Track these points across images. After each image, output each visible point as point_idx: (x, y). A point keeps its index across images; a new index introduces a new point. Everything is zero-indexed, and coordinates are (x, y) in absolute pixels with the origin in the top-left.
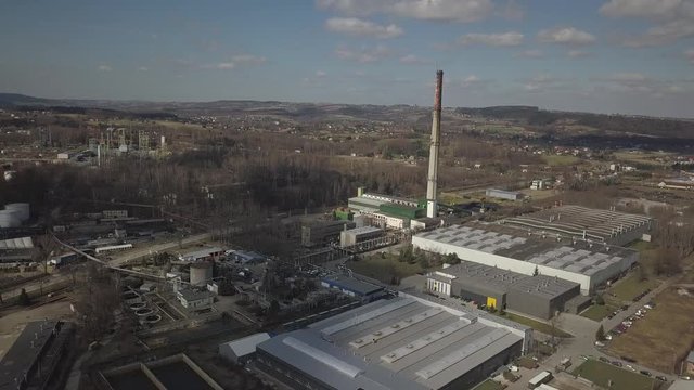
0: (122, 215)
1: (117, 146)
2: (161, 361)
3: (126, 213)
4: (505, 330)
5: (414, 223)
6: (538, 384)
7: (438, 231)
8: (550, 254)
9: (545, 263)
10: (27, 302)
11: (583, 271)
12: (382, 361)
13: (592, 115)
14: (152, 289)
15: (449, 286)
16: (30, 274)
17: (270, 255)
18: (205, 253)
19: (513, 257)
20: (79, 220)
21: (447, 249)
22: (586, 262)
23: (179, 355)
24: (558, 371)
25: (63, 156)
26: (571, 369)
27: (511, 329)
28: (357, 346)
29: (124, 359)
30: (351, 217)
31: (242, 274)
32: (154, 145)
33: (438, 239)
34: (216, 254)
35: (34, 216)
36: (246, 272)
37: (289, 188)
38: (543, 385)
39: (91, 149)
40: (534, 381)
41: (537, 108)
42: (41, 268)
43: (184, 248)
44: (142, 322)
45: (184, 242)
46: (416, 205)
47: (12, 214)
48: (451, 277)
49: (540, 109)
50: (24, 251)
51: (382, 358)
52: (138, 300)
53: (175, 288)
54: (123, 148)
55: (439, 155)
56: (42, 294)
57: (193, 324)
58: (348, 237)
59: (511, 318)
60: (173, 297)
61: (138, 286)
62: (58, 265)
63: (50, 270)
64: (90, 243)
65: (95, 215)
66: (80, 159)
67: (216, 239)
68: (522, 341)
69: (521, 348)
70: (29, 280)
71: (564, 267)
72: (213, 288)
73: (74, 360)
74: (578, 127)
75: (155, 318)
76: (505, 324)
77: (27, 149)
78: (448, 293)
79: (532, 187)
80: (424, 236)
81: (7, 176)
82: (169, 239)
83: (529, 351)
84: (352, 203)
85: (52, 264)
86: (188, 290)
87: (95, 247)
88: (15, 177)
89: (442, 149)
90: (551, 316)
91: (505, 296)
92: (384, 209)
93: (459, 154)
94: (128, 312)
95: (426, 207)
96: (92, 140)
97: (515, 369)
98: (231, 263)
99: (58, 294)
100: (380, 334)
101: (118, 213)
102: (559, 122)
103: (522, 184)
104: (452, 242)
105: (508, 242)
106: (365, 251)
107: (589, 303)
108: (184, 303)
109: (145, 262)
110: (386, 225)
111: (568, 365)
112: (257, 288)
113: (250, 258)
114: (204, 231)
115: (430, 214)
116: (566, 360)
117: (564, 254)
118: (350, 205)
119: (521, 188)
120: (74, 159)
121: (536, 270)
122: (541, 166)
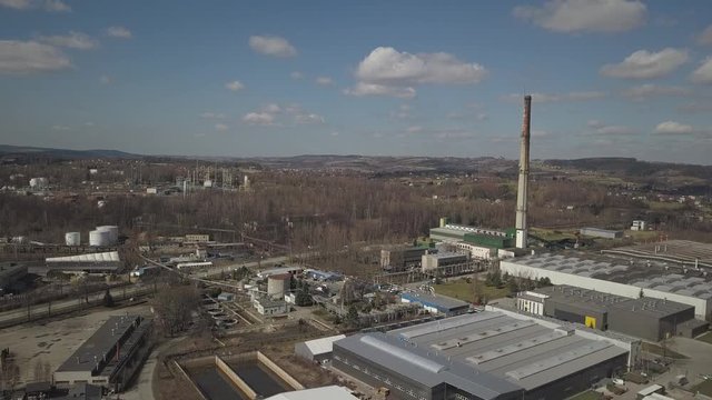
0: (204, 239)
1: (202, 183)
2: (236, 356)
3: (208, 237)
4: (608, 342)
5: (502, 252)
7: (528, 257)
8: (656, 280)
9: (652, 287)
10: (110, 303)
11: (697, 295)
12: (469, 362)
13: (699, 166)
14: (229, 298)
15: (541, 306)
16: (115, 283)
17: (348, 275)
18: (284, 271)
19: (613, 281)
20: (163, 243)
21: (538, 273)
22: (699, 288)
23: (254, 353)
25: (152, 191)
26: (687, 386)
27: (615, 342)
28: (440, 348)
29: (200, 352)
30: (432, 245)
31: (320, 289)
32: (237, 183)
33: (529, 264)
34: (295, 272)
35: (122, 239)
36: (323, 287)
37: (369, 220)
39: (178, 185)
40: (643, 393)
41: (634, 160)
42: (125, 277)
43: (261, 268)
44: (218, 323)
45: (263, 262)
46: (504, 234)
47: (102, 233)
48: (544, 296)
49: (639, 160)
50: (112, 263)
51: (468, 359)
52: (216, 306)
53: (253, 296)
54: (208, 183)
55: (528, 198)
56: (126, 298)
57: (269, 329)
58: (429, 262)
60: (250, 305)
61: (215, 296)
62: (141, 276)
63: (133, 280)
64: (172, 260)
65: (178, 239)
66: (168, 193)
67: (295, 261)
68: (628, 352)
69: (626, 362)
70: (115, 287)
71: (674, 290)
72: (290, 299)
73: (150, 351)
74: (682, 178)
75: (231, 321)
76: (607, 336)
77: (119, 186)
78: (541, 313)
79: (632, 228)
80: (513, 262)
81: (100, 204)
82: (247, 259)
84: (433, 233)
85: (135, 276)
86: (265, 299)
87: (176, 264)
88: (106, 206)
89: (531, 193)
90: (661, 337)
91: (605, 315)
92: (468, 238)
93: (548, 198)
94: (204, 315)
95: (515, 237)
96: (178, 179)
97: (620, 382)
98: (310, 281)
99: (139, 299)
100: (465, 339)
101: (200, 238)
102: (662, 173)
103: (621, 225)
104: (544, 267)
105: (606, 268)
106: (448, 276)
107: (705, 328)
108: (261, 309)
109: (224, 277)
110: (470, 254)
111: (684, 382)
112: (335, 301)
113: (327, 276)
114: (283, 255)
115: (519, 244)
117: (674, 280)
118: (432, 236)
119: (620, 229)
120: (162, 194)
121: (641, 294)
122: (642, 210)
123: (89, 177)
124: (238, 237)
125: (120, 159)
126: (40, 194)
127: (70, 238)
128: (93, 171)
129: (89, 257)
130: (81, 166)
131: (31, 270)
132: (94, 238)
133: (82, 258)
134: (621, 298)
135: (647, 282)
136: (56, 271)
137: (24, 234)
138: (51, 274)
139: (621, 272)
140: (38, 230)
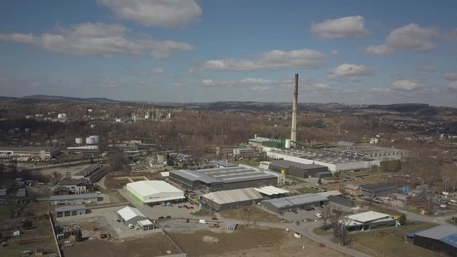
3: (141, 141)
16: (95, 157)
25: (119, 120)
35: (101, 140)
46: (280, 141)
47: (92, 139)
48: (269, 163)
50: (95, 150)
53: (150, 162)
54: (147, 117)
61: (136, 161)
65: (127, 142)
66: (127, 122)
81: (92, 126)
84: (251, 141)
85: (104, 155)
88: (95, 127)
101: (137, 142)
118: (250, 143)
120: (123, 122)
123: (88, 113)
124: (154, 142)
125: (106, 104)
126: (63, 121)
127: (78, 141)
128: (90, 110)
129: (86, 147)
130: (84, 108)
131: (62, 151)
132: (88, 140)
133: (83, 148)
136: (72, 152)
137: (58, 139)
138: (69, 153)
140: (63, 137)
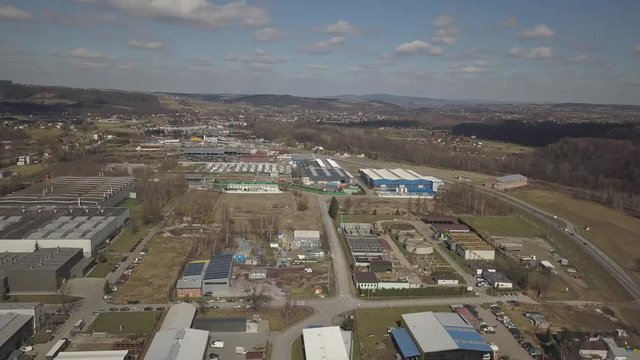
4: (12, 314)
6: (56, 354)
8: (49, 227)
9: (44, 237)
11: (83, 236)
13: (69, 89)
19: (9, 238)
22: (84, 227)
24: (73, 334)
26: (85, 329)
27: (19, 311)
38: (61, 354)
40: (51, 353)
41: (10, 82)
49: (15, 82)
59: (17, 300)
68: (32, 318)
69: (32, 326)
71: (64, 237)
76: (11, 308)
79: (19, 163)
83: (42, 326)
90: (59, 286)
91: (6, 279)
97: (29, 348)
102: (38, 96)
103: (7, 161)
107: (93, 263)
111: (82, 326)
116: (80, 322)
117: (63, 224)
119: (7, 166)
121: (37, 245)
122: (25, 141)
134: (18, 254)
135: (40, 232)
139: (14, 225)
